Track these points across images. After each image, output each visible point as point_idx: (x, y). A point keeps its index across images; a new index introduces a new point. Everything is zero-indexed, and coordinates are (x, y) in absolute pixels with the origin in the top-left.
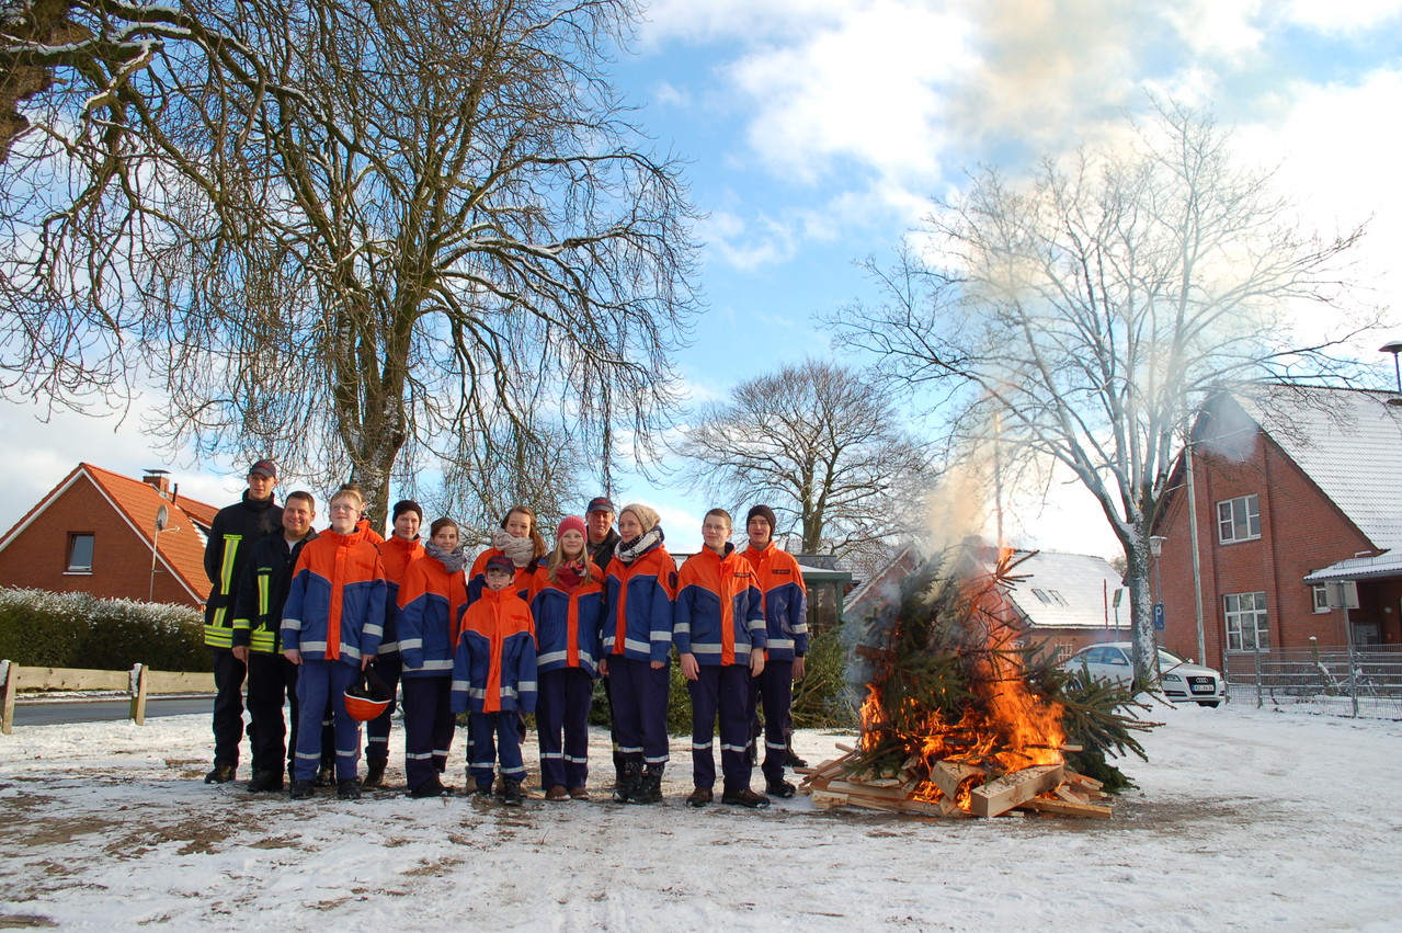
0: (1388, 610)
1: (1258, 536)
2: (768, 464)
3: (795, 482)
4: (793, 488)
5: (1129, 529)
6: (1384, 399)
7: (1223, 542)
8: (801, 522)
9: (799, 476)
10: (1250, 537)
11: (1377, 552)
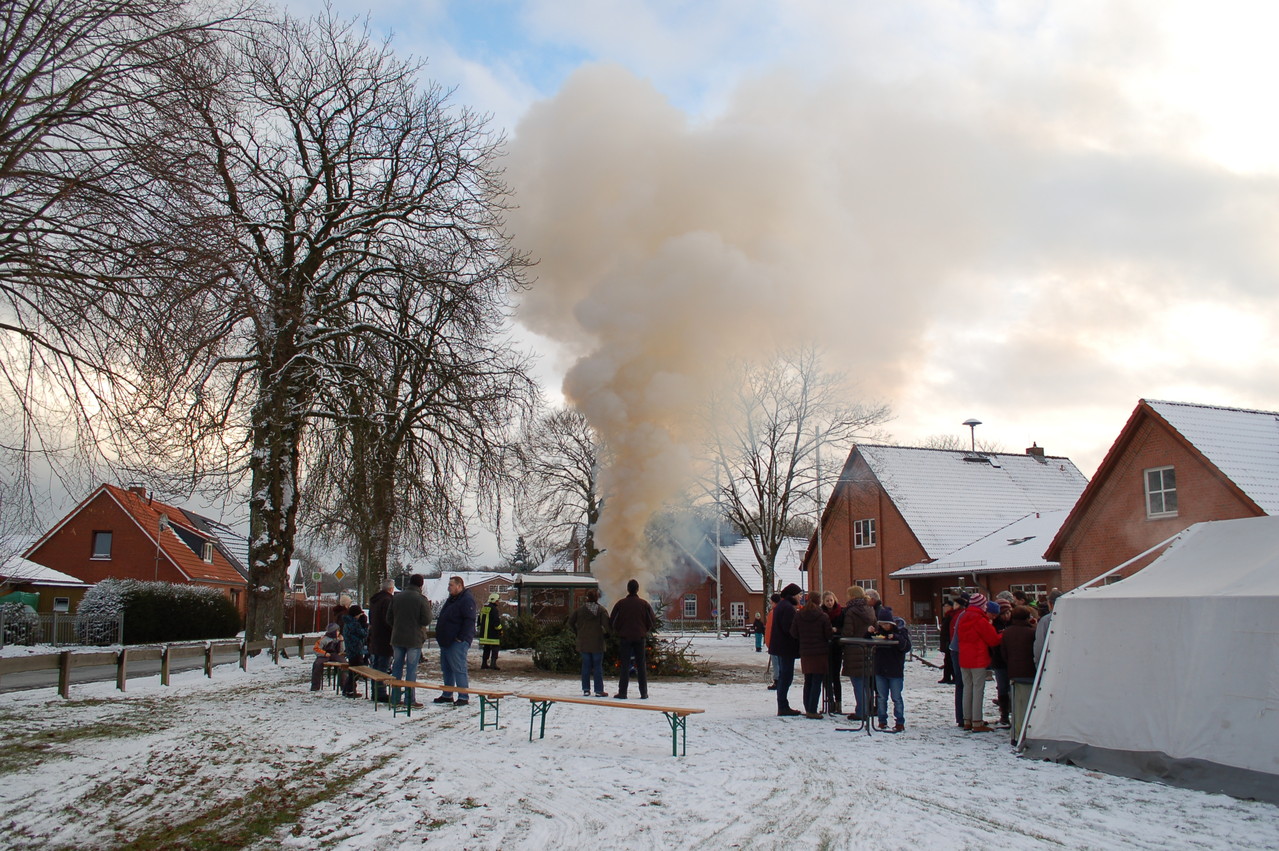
0: (935, 595)
1: (874, 545)
2: (564, 473)
3: (583, 486)
4: (582, 491)
5: (764, 557)
6: (963, 456)
7: (857, 546)
8: (586, 514)
9: (587, 483)
10: (871, 545)
11: (930, 561)
